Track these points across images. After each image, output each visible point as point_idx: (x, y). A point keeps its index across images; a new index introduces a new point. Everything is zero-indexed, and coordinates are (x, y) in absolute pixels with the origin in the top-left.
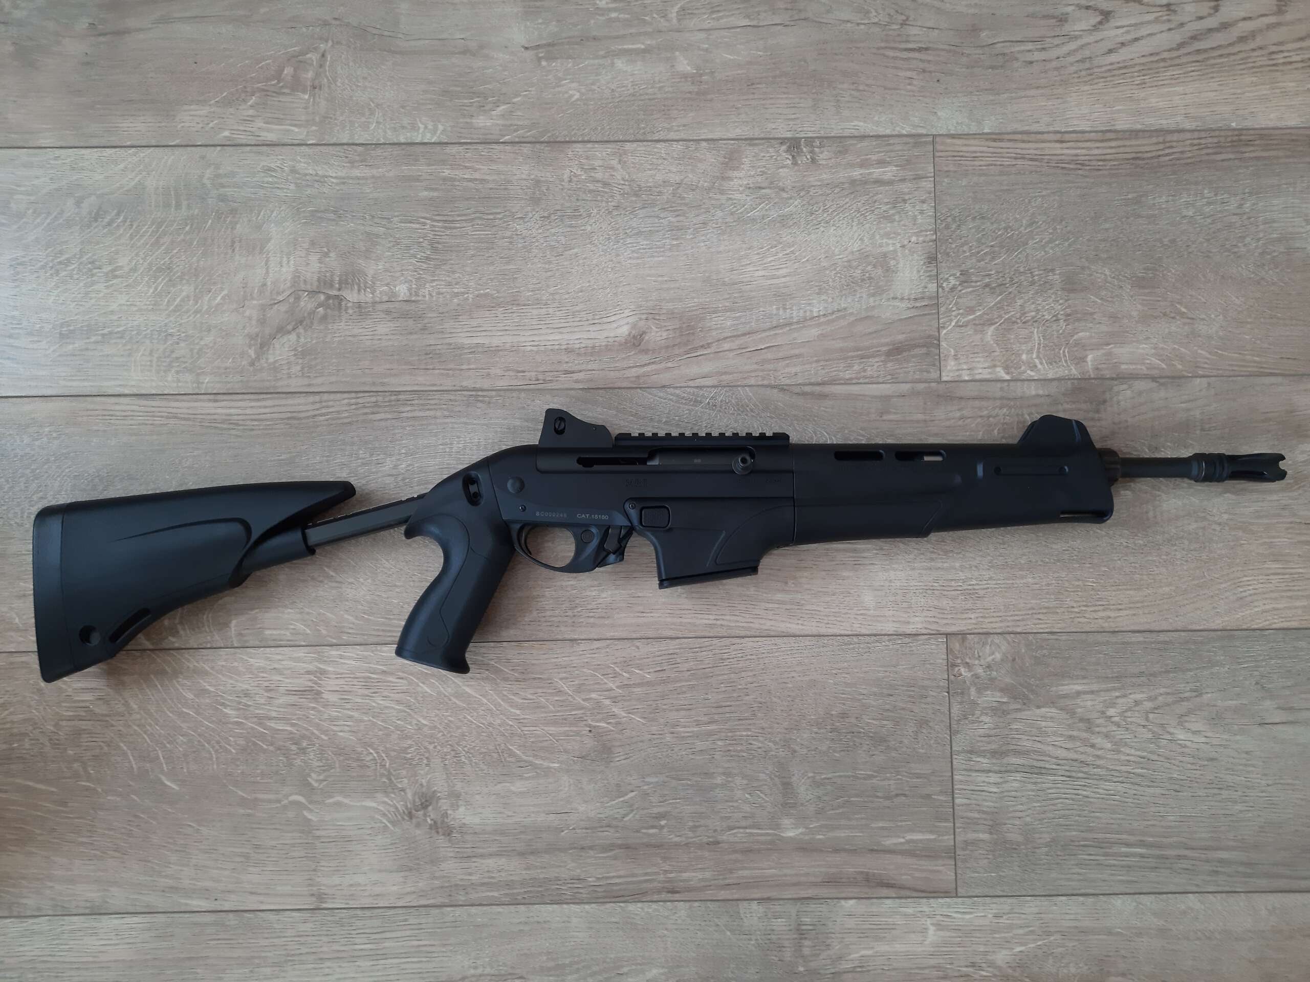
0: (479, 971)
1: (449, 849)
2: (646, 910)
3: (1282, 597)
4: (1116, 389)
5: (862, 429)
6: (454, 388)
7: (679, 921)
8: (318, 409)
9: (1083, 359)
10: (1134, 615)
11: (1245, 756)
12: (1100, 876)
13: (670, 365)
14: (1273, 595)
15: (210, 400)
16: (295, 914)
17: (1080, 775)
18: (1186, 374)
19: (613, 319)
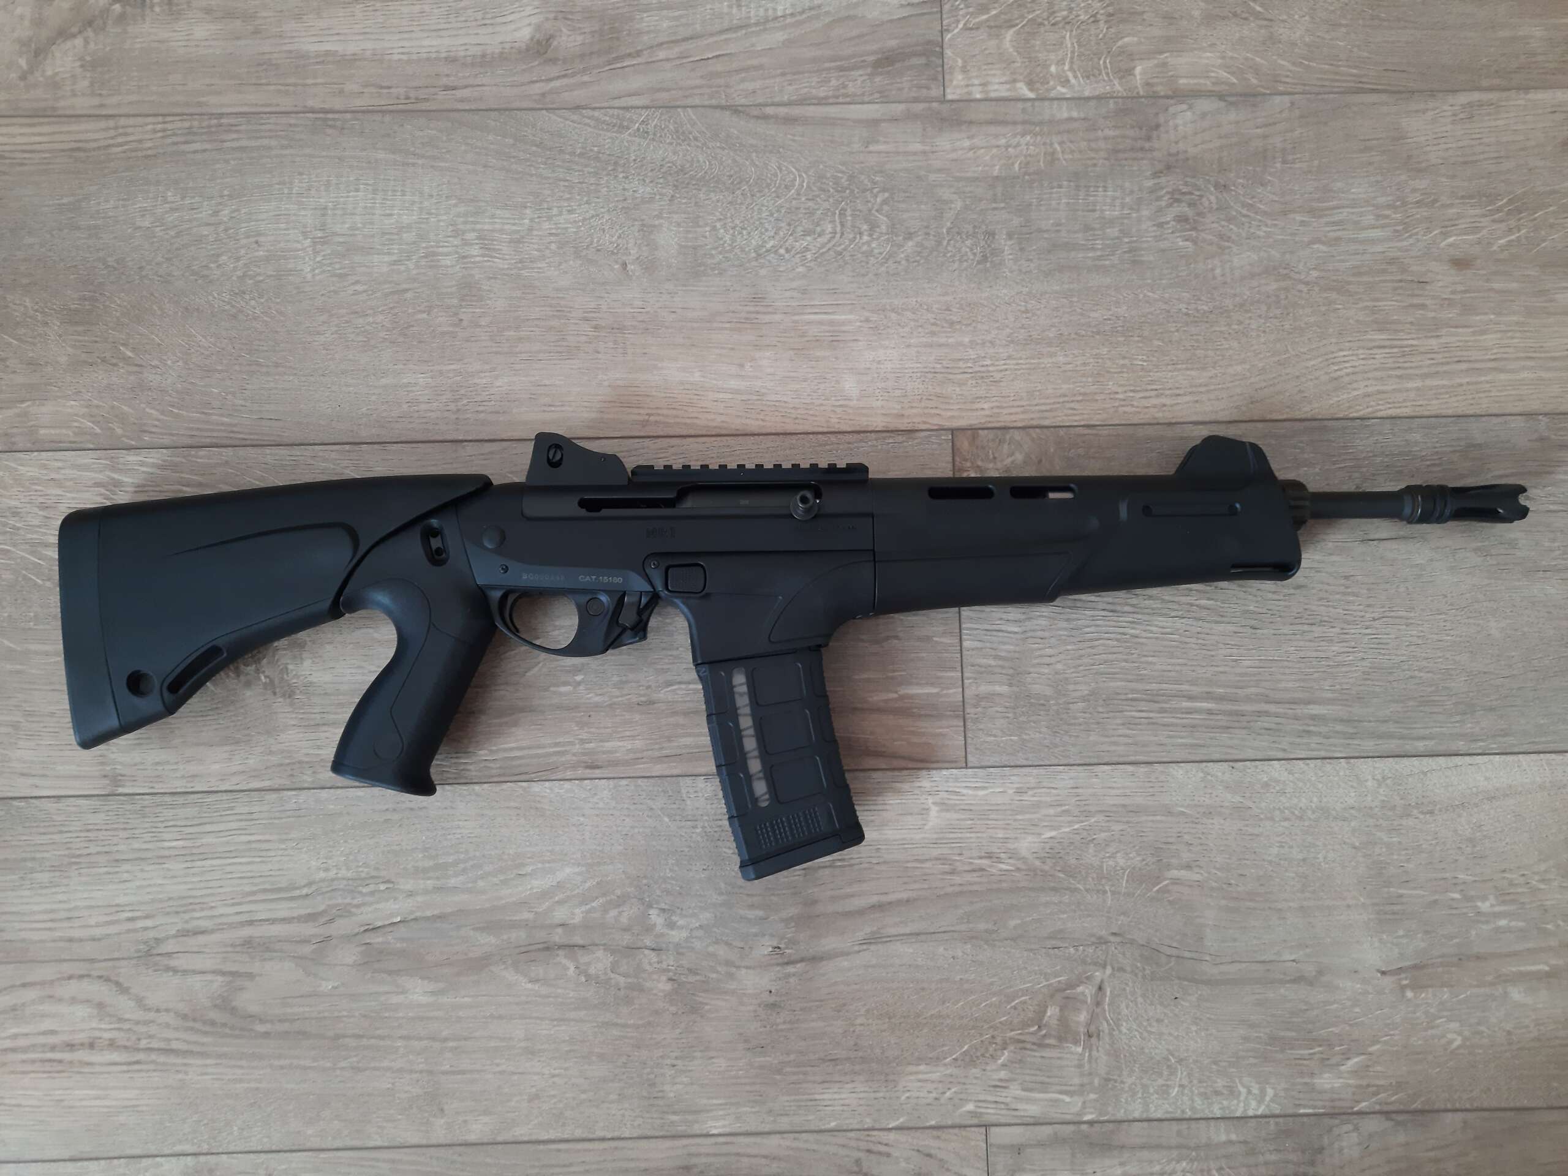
0: (332, 874)
1: (290, 716)
2: (557, 790)
3: (1390, 377)
4: (1172, 110)
5: (843, 164)
6: (295, 109)
7: (601, 805)
8: (112, 138)
9: (1130, 72)
10: (1197, 401)
11: (1343, 581)
12: (1153, 738)
13: (586, 78)
14: (1378, 374)
16: (81, 802)
17: (1127, 609)
18: (1262, 90)
19: (510, 18)
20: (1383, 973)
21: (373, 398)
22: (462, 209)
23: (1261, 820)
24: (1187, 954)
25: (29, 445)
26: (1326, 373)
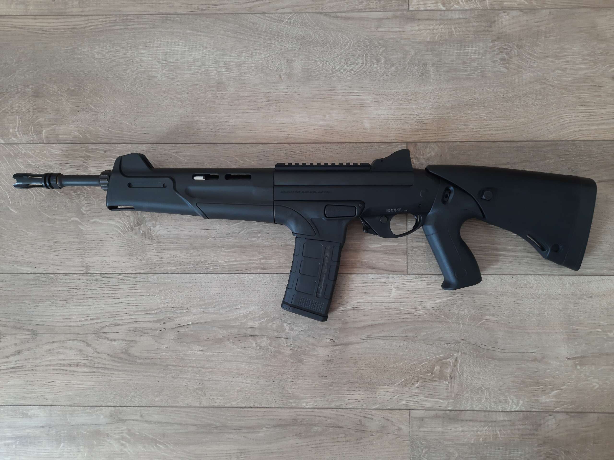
0: (166, 305)
1: (151, 246)
2: (250, 277)
3: (584, 124)
4: (500, 15)
5: (367, 36)
6: (156, 13)
7: (267, 283)
8: (86, 24)
10: (505, 133)
14: (580, 123)
15: (32, 19)
16: (75, 275)
18: (538, 7)
20: (568, 359)
21: (184, 126)
22: (218, 53)
23: (523, 298)
24: (491, 349)
25: (55, 141)
26: (559, 122)
